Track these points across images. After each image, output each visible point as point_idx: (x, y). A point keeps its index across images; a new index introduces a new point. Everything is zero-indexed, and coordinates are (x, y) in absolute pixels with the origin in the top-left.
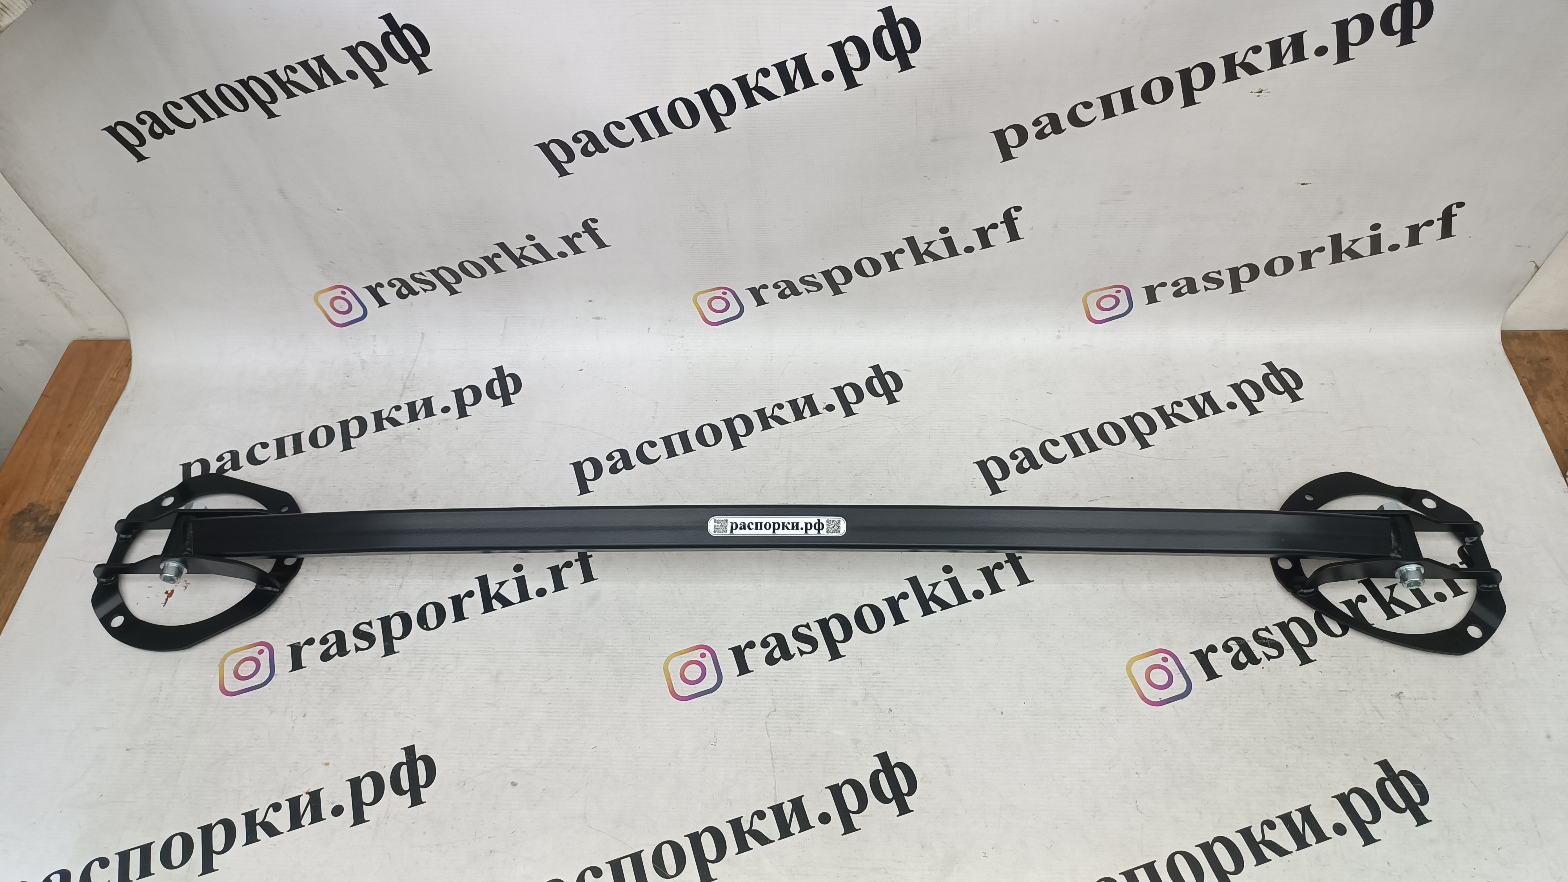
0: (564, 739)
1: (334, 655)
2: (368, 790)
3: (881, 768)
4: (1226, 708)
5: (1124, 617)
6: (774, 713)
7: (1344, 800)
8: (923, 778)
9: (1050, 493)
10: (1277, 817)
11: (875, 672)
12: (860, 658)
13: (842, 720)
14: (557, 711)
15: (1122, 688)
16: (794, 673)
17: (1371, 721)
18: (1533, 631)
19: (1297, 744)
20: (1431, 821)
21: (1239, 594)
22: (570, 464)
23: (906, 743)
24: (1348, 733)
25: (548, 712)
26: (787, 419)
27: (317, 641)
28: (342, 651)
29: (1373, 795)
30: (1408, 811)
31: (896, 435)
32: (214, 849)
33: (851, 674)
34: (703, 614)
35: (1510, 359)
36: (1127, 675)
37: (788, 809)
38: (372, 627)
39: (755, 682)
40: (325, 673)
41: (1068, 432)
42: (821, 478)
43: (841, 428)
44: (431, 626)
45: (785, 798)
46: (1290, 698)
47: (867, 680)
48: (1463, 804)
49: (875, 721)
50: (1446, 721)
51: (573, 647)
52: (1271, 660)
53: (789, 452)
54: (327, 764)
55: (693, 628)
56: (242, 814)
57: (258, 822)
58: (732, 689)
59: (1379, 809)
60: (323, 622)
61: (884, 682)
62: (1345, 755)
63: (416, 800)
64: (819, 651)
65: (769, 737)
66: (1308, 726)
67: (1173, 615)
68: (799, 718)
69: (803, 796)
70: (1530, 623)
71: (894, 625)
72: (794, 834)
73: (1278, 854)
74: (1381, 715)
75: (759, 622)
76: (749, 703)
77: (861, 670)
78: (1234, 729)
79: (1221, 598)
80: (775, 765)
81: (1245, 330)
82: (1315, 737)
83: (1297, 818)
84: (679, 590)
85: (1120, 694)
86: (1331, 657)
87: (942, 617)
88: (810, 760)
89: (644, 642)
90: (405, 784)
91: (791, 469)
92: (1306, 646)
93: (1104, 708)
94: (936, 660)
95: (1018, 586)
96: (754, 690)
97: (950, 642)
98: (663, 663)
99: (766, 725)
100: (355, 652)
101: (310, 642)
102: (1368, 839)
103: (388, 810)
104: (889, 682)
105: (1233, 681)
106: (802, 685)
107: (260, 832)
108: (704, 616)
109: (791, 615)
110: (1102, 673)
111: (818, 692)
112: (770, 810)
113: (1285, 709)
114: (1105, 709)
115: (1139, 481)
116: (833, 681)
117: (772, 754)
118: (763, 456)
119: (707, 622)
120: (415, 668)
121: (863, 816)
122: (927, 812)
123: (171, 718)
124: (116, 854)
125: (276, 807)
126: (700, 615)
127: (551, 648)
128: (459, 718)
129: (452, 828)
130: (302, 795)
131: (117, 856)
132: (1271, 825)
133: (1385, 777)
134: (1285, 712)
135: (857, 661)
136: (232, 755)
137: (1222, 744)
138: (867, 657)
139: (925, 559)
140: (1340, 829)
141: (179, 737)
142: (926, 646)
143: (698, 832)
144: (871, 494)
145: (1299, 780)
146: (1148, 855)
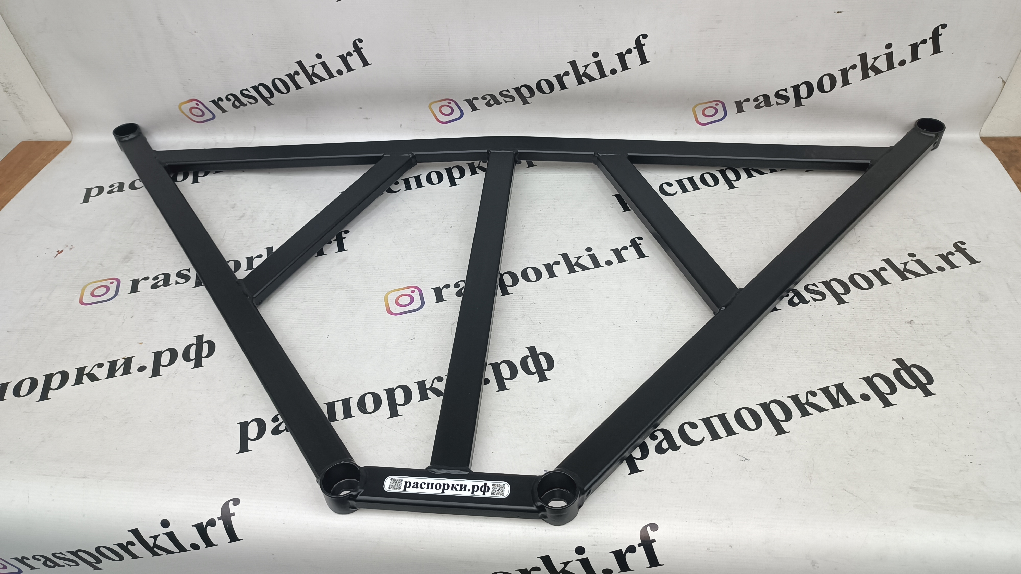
0: (308, 334)
1: (160, 286)
2: (165, 358)
3: (529, 355)
4: (783, 327)
7: (869, 381)
8: (559, 361)
10: (818, 389)
11: (532, 303)
12: (522, 295)
13: (505, 328)
17: (889, 336)
18: (1010, 288)
19: (834, 348)
20: (935, 394)
23: (549, 342)
24: (872, 343)
25: (300, 319)
27: (151, 278)
28: (166, 284)
29: (891, 378)
30: (918, 388)
31: (562, 180)
32: (51, 387)
33: (515, 303)
34: (416, 270)
38: (189, 272)
39: (447, 306)
40: (152, 295)
41: (679, 178)
46: (830, 322)
47: (526, 307)
48: (960, 385)
49: (529, 329)
50: (946, 337)
51: (324, 285)
52: (817, 301)
54: (141, 343)
55: (409, 277)
56: (76, 369)
57: (85, 373)
58: (431, 310)
59: (895, 386)
60: (157, 268)
61: (537, 308)
62: (870, 354)
63: (198, 365)
66: (842, 338)
70: (1008, 284)
71: (548, 278)
73: (818, 410)
74: (897, 333)
76: (441, 317)
77: (523, 301)
78: (789, 339)
81: (804, 131)
82: (848, 344)
83: (833, 390)
84: (402, 257)
86: (861, 300)
87: (582, 275)
89: (373, 284)
90: (192, 356)
92: (842, 294)
94: (575, 297)
95: (637, 259)
96: (446, 310)
97: (587, 288)
98: (385, 295)
99: (451, 329)
100: (175, 284)
101: (146, 278)
102: (887, 403)
103: (177, 369)
104: (541, 308)
105: (788, 313)
107: (85, 379)
108: (417, 271)
113: (826, 329)
115: (726, 206)
118: (470, 191)
119: (419, 274)
121: (513, 381)
122: (560, 381)
123: (42, 316)
125: (100, 365)
126: (414, 270)
127: (309, 286)
129: (219, 381)
130: (120, 359)
132: (814, 394)
133: (900, 368)
135: (520, 297)
136: (77, 337)
137: (780, 347)
138: (527, 295)
139: (574, 244)
140: (865, 397)
141: (45, 326)
142: (570, 290)
143: (393, 388)
144: (541, 211)
145: (835, 369)
146: (721, 410)
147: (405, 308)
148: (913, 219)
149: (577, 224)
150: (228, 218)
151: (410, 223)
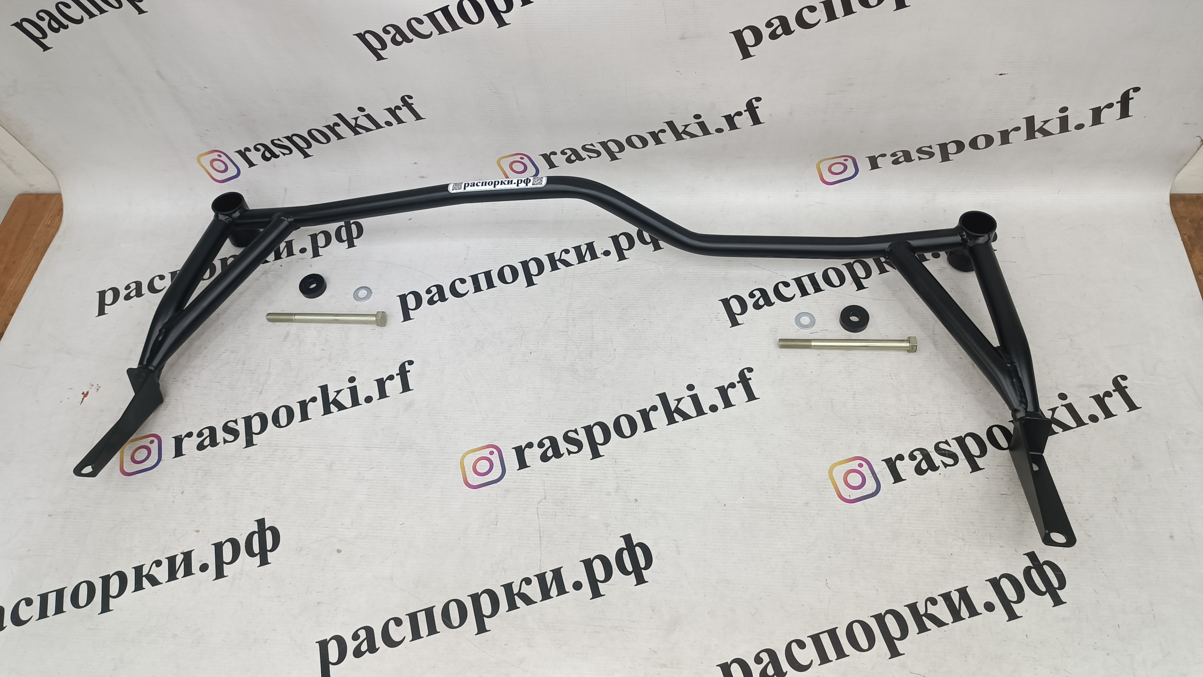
0: (380, 517)
1: (207, 446)
2: (227, 552)
3: (625, 547)
4: (907, 506)
5: (831, 430)
6: (544, 500)
7: (995, 583)
8: (657, 556)
9: (779, 327)
10: (939, 595)
11: (626, 469)
12: (616, 457)
13: (597, 507)
14: (375, 495)
15: (825, 488)
16: (562, 468)
18: (1169, 449)
19: (961, 536)
20: (1066, 603)
21: (927, 413)
22: (397, 296)
23: (646, 527)
24: (1004, 529)
25: (368, 495)
26: (572, 262)
27: (195, 435)
28: (214, 443)
29: (1020, 580)
30: (1048, 594)
31: (658, 277)
32: (110, 594)
33: (607, 470)
34: (494, 420)
35: (1175, 218)
36: (829, 477)
37: (549, 577)
38: (237, 424)
39: (531, 475)
40: (200, 459)
41: (798, 275)
42: (595, 311)
43: (614, 270)
44: (282, 425)
45: (547, 568)
46: (959, 499)
47: (620, 476)
48: (1094, 590)
49: (624, 509)
50: (1087, 522)
51: (391, 444)
52: (947, 467)
53: (571, 289)
54: (198, 531)
55: (486, 431)
56: (133, 568)
57: (144, 574)
58: (513, 480)
59: (1024, 591)
60: (200, 419)
61: (633, 478)
62: (1000, 546)
63: (264, 561)
64: (583, 451)
65: (539, 520)
66: (972, 523)
67: (870, 429)
68: (563, 505)
69: (562, 567)
70: (1167, 442)
71: (644, 432)
72: (553, 597)
73: (937, 625)
75: (538, 427)
76: (525, 492)
77: (615, 468)
78: (912, 523)
79: (912, 415)
80: (542, 542)
81: (953, 192)
82: (977, 531)
83: (955, 597)
84: (476, 400)
85: (822, 493)
86: (997, 466)
87: (683, 426)
88: (570, 539)
89: (446, 442)
90: (256, 549)
91: (572, 303)
92: (977, 457)
93: (808, 503)
94: (675, 461)
95: (746, 402)
96: (530, 481)
97: (688, 447)
98: (460, 458)
99: (537, 510)
100: (223, 443)
101: (190, 435)
102: (1012, 615)
103: (242, 568)
104: (637, 478)
105: (914, 484)
106: (568, 478)
107: (145, 583)
108: (495, 422)
109: (563, 422)
110: (809, 475)
111: (580, 485)
112: (536, 577)
113: (954, 508)
114: (808, 505)
116: (592, 476)
117: (540, 533)
118: (550, 292)
119: (497, 426)
120: (268, 457)
121: (608, 585)
122: (659, 583)
123: (83, 492)
124: (38, 595)
125: (158, 563)
126: (492, 420)
127: (374, 444)
128: (300, 498)
129: (290, 584)
130: (178, 555)
131: (39, 597)
132: (934, 602)
133: (1032, 565)
134: (954, 511)
135: (613, 460)
136: (126, 522)
137: (901, 535)
138: (621, 457)
139: (673, 379)
140: (989, 607)
141: (88, 506)
142: (669, 449)
143: (478, 593)
144: (634, 325)
145: (960, 566)
146: (832, 623)
147: (484, 478)
148: (1071, 340)
149: (677, 346)
150: (271, 338)
151: (483, 346)
